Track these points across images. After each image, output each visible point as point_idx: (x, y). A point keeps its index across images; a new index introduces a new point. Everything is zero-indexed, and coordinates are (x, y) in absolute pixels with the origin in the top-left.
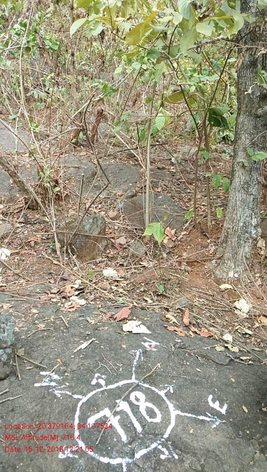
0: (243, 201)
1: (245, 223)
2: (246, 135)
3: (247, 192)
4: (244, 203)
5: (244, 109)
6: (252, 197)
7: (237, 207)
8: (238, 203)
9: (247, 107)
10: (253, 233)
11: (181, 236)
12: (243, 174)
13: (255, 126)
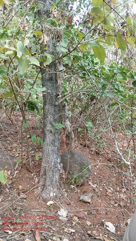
0: (53, 150)
1: (54, 162)
2: (51, 116)
3: (54, 145)
4: (53, 151)
5: (48, 102)
6: (57, 147)
7: (50, 154)
8: (50, 152)
9: (50, 101)
10: (59, 167)
11: (15, 175)
12: (51, 136)
13: (55, 111)
